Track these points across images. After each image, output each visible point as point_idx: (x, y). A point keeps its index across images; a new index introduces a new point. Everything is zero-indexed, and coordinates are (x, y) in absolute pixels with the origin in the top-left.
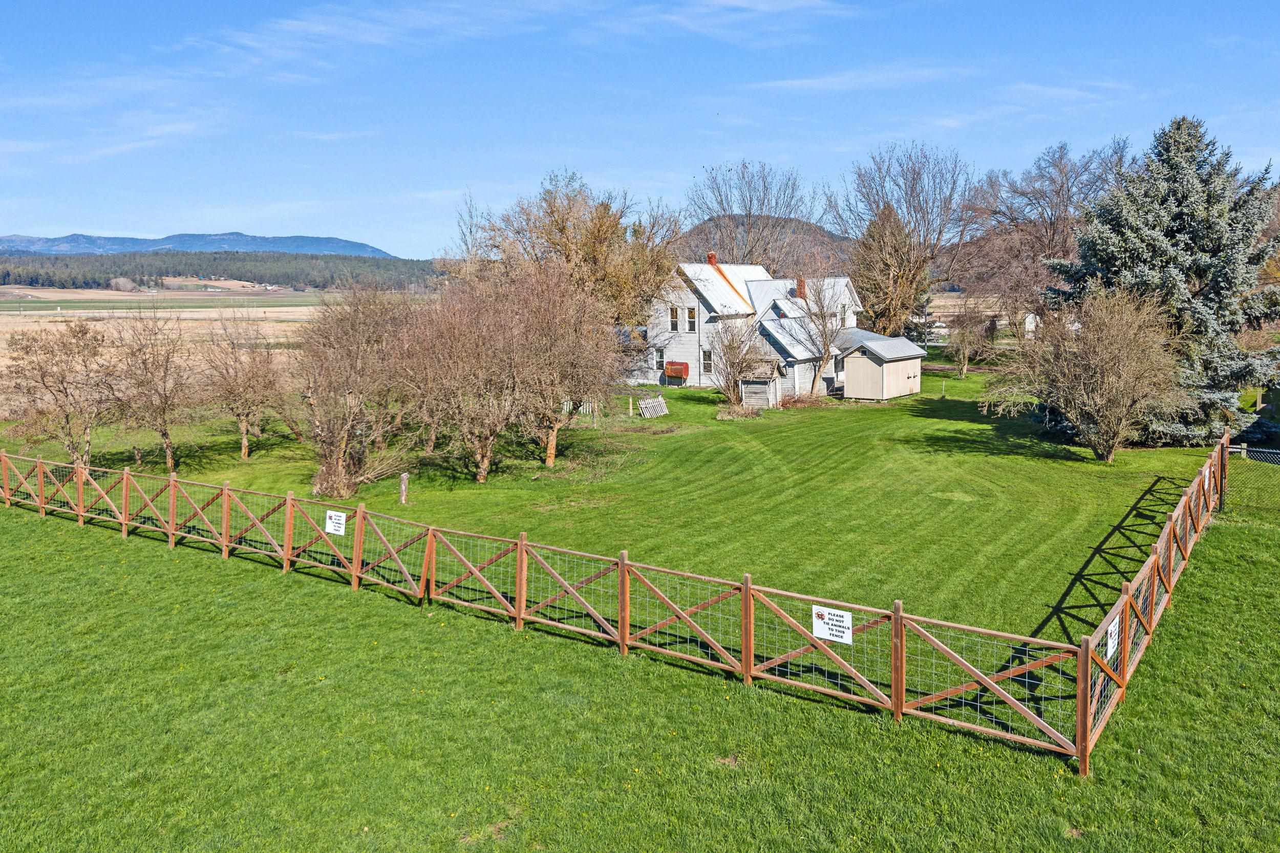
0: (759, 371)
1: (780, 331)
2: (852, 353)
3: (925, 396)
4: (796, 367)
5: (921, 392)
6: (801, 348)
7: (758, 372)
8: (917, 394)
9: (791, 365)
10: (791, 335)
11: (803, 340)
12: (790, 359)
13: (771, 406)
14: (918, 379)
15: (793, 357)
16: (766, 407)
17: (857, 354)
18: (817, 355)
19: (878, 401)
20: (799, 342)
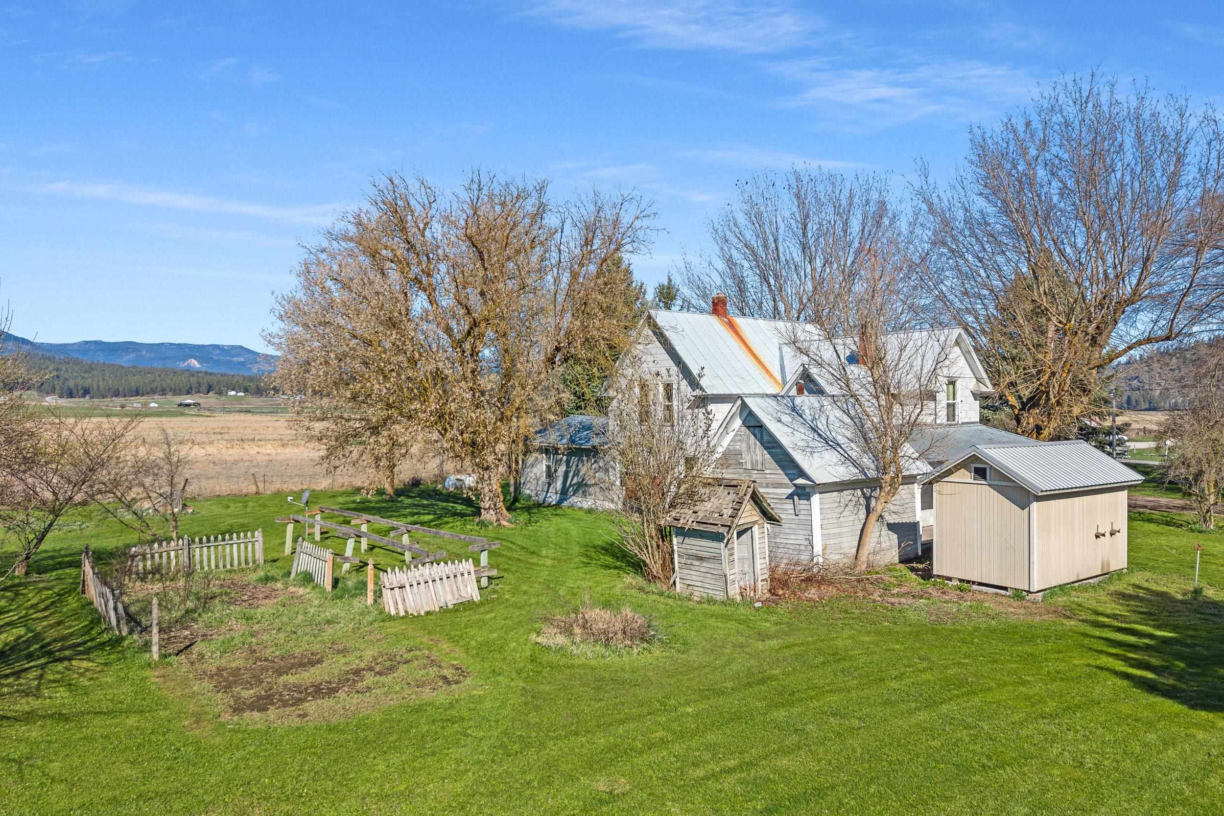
0: (708, 505)
1: (786, 419)
2: (949, 472)
3: (1138, 578)
4: (816, 499)
5: (1130, 570)
6: (832, 456)
7: (705, 508)
8: (1119, 574)
9: (803, 493)
10: (814, 430)
11: (840, 439)
12: (800, 481)
13: (734, 591)
14: (1122, 538)
15: (808, 478)
16: (720, 596)
17: (963, 475)
18: (872, 474)
19: (1018, 594)
20: (832, 444)
